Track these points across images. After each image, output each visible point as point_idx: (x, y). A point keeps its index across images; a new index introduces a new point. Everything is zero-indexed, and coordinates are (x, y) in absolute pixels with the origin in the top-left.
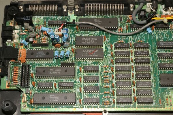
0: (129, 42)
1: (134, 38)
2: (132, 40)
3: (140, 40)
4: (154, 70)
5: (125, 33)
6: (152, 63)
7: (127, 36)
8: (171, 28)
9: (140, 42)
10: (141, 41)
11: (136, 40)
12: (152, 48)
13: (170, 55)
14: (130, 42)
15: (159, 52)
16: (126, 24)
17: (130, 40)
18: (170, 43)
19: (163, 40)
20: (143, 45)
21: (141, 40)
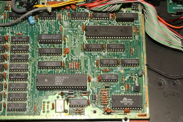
0: (6, 34)
1: (13, 30)
2: (10, 32)
3: (19, 32)
4: (32, 69)
5: (2, 23)
6: (31, 60)
7: (4, 27)
8: (59, 18)
9: (18, 35)
10: (21, 34)
11: (15, 32)
12: (33, 42)
13: (53, 51)
14: (8, 34)
15: (42, 47)
16: (5, 12)
17: (7, 32)
18: (54, 36)
19: (47, 33)
20: (22, 38)
21: (21, 32)
